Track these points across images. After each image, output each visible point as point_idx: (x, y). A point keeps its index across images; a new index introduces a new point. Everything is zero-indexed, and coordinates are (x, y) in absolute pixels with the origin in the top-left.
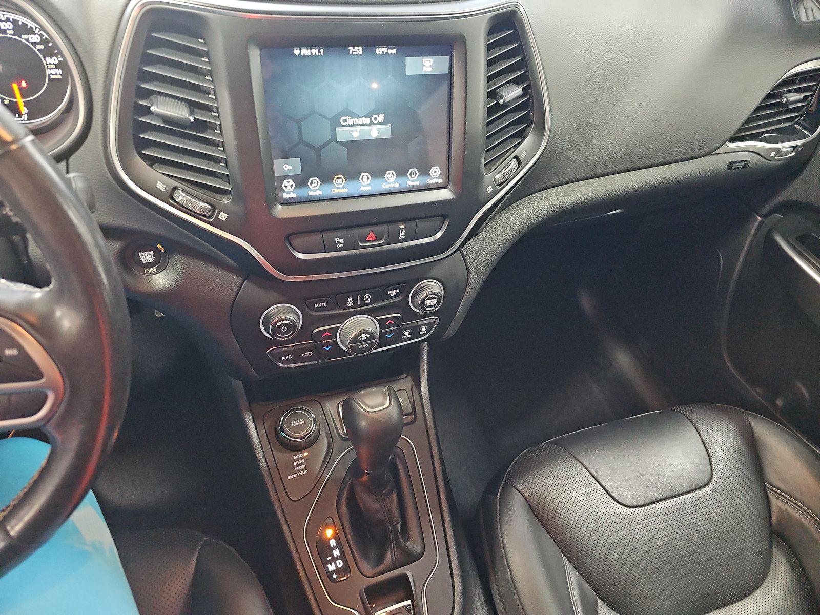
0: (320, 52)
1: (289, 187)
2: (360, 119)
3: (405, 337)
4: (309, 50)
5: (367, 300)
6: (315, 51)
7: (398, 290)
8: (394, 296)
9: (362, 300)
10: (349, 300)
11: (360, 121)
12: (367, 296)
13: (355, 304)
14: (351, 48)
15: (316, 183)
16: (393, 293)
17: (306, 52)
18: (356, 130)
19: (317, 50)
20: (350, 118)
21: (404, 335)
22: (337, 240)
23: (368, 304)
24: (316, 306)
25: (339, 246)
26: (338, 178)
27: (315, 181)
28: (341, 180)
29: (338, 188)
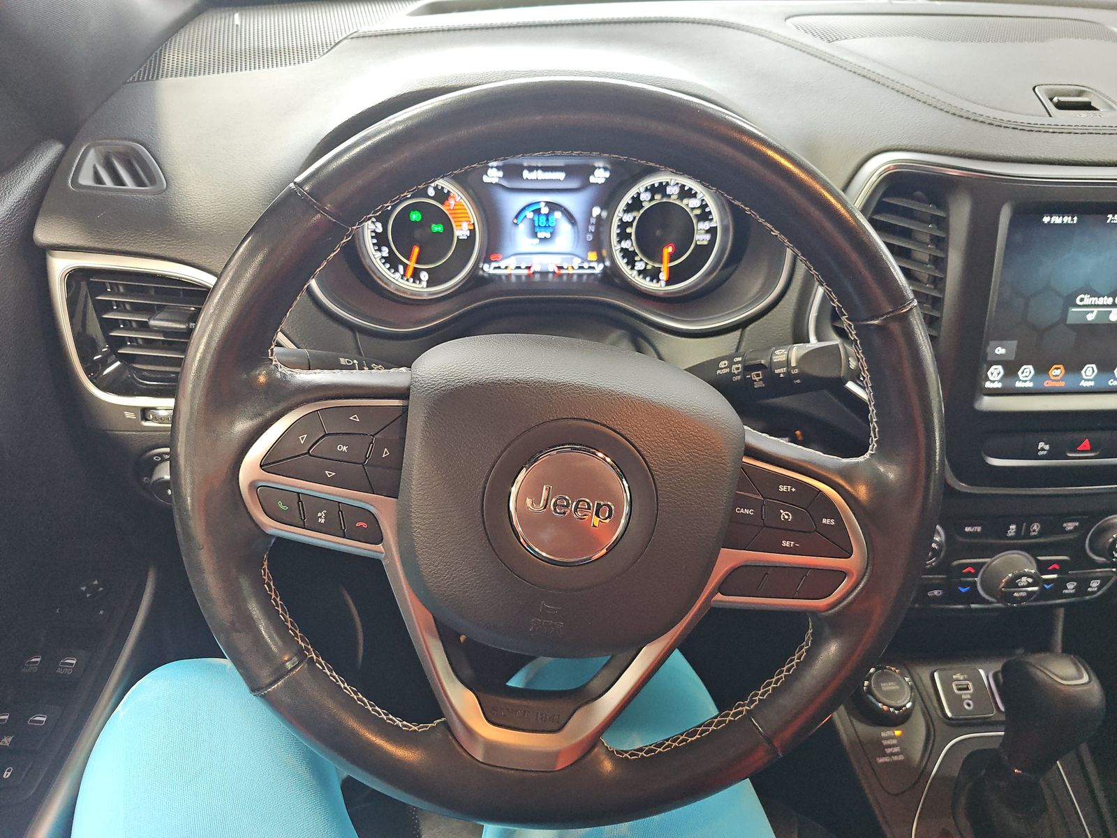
0: (1072, 220)
1: (995, 374)
2: (1101, 298)
3: (1066, 591)
4: (1061, 217)
5: (1034, 531)
6: (1067, 219)
7: (1077, 524)
8: (1070, 531)
9: (1028, 531)
10: (1011, 527)
11: (1101, 301)
12: (1036, 527)
13: (1018, 535)
14: (1110, 216)
15: (1028, 373)
16: (1070, 526)
17: (1057, 220)
18: (1092, 312)
19: (1070, 218)
20: (1089, 296)
21: (1066, 588)
22: (1041, 445)
23: (1035, 537)
24: (967, 529)
25: (1041, 453)
26: (1057, 369)
27: (1028, 370)
28: (1059, 371)
29: (1053, 381)
